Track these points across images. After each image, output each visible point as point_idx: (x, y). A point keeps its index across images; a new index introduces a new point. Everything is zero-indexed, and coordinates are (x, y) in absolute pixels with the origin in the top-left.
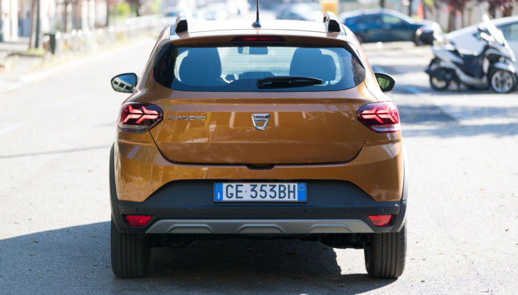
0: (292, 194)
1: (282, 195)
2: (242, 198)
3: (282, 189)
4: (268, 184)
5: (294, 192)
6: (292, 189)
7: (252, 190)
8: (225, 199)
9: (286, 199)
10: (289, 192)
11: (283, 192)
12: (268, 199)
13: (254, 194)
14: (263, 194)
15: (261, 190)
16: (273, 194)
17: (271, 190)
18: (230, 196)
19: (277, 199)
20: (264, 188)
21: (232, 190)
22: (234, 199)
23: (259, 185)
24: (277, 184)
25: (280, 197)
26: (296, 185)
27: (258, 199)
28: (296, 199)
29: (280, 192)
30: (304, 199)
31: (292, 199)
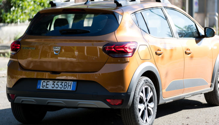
0: (69, 87)
1: (65, 87)
2: (48, 87)
3: (66, 84)
4: (60, 82)
5: (70, 86)
6: (70, 84)
7: (53, 84)
8: (41, 88)
9: (66, 89)
10: (69, 86)
11: (66, 86)
12: (59, 89)
13: (53, 86)
14: (57, 86)
15: (57, 84)
16: (61, 86)
17: (61, 85)
18: (43, 86)
19: (63, 89)
20: (58, 83)
21: (45, 84)
22: (45, 88)
23: (56, 82)
24: (64, 82)
25: (64, 88)
26: (72, 82)
27: (55, 88)
28: (71, 89)
29: (65, 85)
30: (75, 89)
31: (69, 89)
